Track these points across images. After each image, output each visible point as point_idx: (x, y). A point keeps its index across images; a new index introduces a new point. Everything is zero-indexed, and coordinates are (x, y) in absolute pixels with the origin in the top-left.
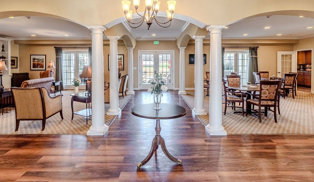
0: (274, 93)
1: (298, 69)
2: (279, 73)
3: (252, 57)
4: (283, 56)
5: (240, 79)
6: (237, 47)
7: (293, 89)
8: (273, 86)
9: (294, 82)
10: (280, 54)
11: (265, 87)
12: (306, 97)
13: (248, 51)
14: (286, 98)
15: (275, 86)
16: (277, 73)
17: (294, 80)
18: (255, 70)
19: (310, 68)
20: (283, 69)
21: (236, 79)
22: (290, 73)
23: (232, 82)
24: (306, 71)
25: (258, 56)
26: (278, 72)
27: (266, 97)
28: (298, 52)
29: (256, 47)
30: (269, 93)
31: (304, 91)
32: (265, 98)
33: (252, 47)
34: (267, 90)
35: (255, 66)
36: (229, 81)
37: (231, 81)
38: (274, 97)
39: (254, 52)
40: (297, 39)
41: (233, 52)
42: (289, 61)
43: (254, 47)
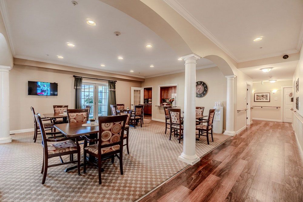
0: (119, 134)
1: (144, 102)
2: (132, 105)
3: (111, 91)
4: (135, 91)
6: (97, 79)
7: (141, 119)
8: (117, 123)
9: (142, 112)
10: (133, 89)
11: (107, 126)
12: (149, 124)
13: (108, 84)
14: (136, 127)
15: (120, 123)
16: (131, 105)
17: (142, 111)
18: (114, 103)
19: (151, 101)
20: (135, 101)
21: (81, 113)
22: (139, 105)
23: (75, 119)
24: (149, 103)
25: (116, 90)
27: (109, 141)
28: (144, 89)
29: (114, 81)
30: (113, 135)
31: (147, 119)
32: (108, 143)
33: (111, 81)
34: (110, 130)
35: (114, 99)
36: (71, 117)
37: (74, 117)
38: (119, 138)
39: (113, 85)
40: (144, 78)
41: (92, 84)
42: (139, 95)
43: (113, 81)
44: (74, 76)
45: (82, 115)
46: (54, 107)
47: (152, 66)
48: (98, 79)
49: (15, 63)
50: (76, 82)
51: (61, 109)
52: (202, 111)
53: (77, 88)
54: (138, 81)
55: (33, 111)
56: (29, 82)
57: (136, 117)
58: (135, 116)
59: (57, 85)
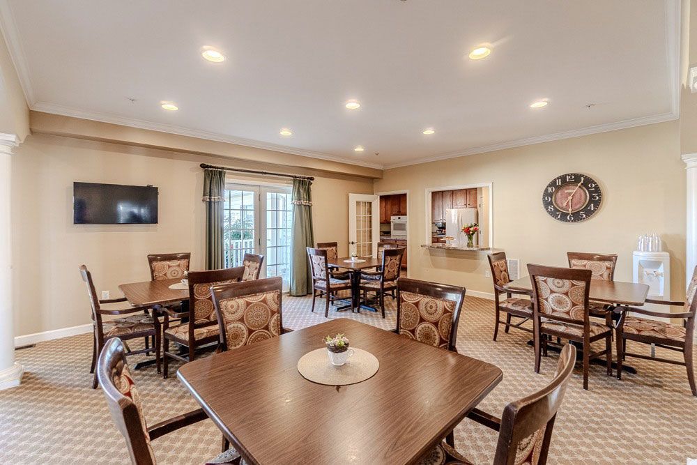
2: (353, 243)
3: (300, 205)
4: (358, 203)
5: (280, 296)
6: (262, 173)
10: (354, 198)
13: (290, 187)
16: (349, 243)
17: (400, 264)
18: (308, 239)
20: (358, 233)
23: (241, 320)
25: (313, 202)
26: (351, 241)
28: (382, 198)
29: (308, 178)
33: (300, 177)
35: (307, 227)
37: (238, 315)
39: (304, 190)
40: (381, 168)
41: (251, 188)
42: (367, 215)
43: (304, 178)
44: (203, 166)
45: (264, 301)
46: (152, 259)
47: (429, 132)
48: (265, 173)
49: (35, 128)
50: (208, 183)
51: (169, 267)
52: (608, 268)
53: (210, 199)
54: (366, 178)
55: (87, 283)
56: (77, 185)
57: (385, 283)
58: (384, 281)
59: (157, 193)
